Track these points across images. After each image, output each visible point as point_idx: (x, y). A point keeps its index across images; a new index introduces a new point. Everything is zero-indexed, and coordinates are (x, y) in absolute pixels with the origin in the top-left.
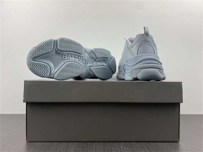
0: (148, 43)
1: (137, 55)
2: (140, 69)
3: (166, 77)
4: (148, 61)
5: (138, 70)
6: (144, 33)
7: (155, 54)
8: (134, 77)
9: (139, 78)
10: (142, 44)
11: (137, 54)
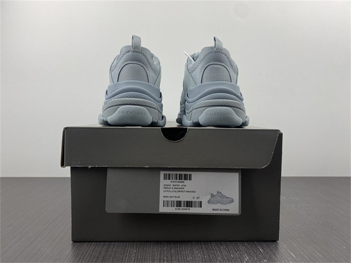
0: (220, 63)
1: (200, 84)
2: (203, 108)
3: (249, 121)
4: (217, 94)
5: (199, 109)
6: (214, 45)
7: (232, 83)
8: (194, 121)
9: (201, 123)
10: (209, 64)
11: (200, 81)
